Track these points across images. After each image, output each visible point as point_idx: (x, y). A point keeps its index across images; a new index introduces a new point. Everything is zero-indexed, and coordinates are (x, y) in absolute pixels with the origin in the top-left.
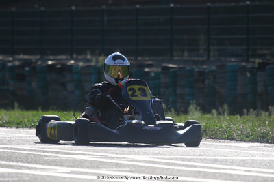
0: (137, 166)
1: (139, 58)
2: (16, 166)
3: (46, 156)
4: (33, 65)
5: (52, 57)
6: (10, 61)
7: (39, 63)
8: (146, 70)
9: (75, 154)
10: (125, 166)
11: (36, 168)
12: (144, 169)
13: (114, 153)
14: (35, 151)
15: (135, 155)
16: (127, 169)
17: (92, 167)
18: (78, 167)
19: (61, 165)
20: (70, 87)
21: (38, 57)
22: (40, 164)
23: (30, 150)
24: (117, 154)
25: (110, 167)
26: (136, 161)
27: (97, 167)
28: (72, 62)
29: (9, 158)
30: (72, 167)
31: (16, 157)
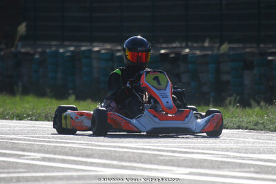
0: (263, 166)
1: (262, 46)
2: (129, 166)
3: (162, 156)
5: (164, 45)
6: (119, 51)
8: (270, 58)
9: (193, 153)
10: (249, 166)
11: (151, 170)
12: (270, 169)
13: (235, 152)
14: (150, 149)
15: (260, 153)
16: (252, 169)
17: (213, 168)
18: (197, 168)
19: (179, 166)
20: (185, 78)
22: (155, 164)
23: (143, 149)
24: (240, 152)
25: (233, 168)
26: (262, 160)
27: (219, 168)
28: (187, 50)
29: (121, 159)
30: (191, 167)
31: (129, 157)
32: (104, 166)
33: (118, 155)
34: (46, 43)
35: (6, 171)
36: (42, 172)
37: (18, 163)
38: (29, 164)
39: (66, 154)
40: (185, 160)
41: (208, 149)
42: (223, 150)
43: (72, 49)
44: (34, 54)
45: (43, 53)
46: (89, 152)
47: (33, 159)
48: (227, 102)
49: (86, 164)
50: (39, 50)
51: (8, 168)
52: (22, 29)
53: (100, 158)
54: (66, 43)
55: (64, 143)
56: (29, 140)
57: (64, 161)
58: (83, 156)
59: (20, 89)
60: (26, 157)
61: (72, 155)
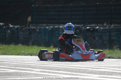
3: (88, 70)
4: (81, 29)
5: (88, 25)
7: (83, 28)
9: (101, 69)
11: (84, 75)
13: (118, 68)
14: (83, 67)
17: (109, 75)
18: (102, 75)
19: (95, 74)
20: (97, 38)
21: (82, 25)
22: (85, 73)
23: (81, 67)
24: (120, 68)
25: (117, 75)
27: (111, 75)
28: (98, 27)
30: (100, 74)
31: (75, 70)
32: (65, 74)
33: (71, 70)
34: (41, 25)
35: (26, 76)
36: (40, 77)
37: (31, 73)
38: (35, 74)
39: (50, 69)
40: (98, 71)
41: (107, 67)
42: (113, 67)
43: (52, 27)
44: (36, 29)
45: (40, 29)
46: (59, 69)
47: (37, 72)
48: (114, 48)
49: (58, 73)
50: (39, 28)
51: (27, 75)
52: (29, 19)
53: (64, 71)
54: (49, 25)
55: (49, 65)
56: (35, 64)
57: (49, 72)
58: (57, 70)
59: (31, 43)
60: (34, 71)
61: (52, 70)
